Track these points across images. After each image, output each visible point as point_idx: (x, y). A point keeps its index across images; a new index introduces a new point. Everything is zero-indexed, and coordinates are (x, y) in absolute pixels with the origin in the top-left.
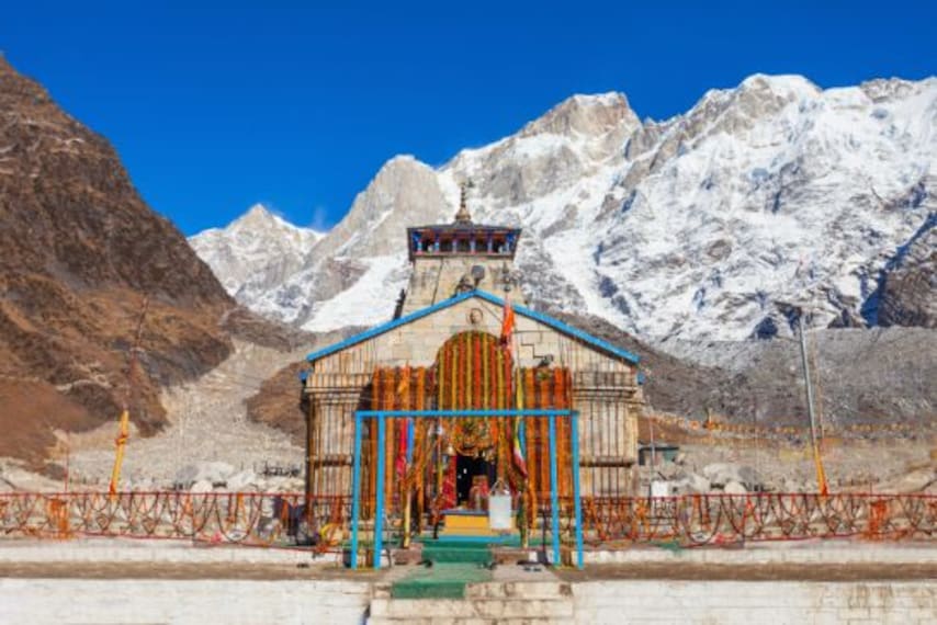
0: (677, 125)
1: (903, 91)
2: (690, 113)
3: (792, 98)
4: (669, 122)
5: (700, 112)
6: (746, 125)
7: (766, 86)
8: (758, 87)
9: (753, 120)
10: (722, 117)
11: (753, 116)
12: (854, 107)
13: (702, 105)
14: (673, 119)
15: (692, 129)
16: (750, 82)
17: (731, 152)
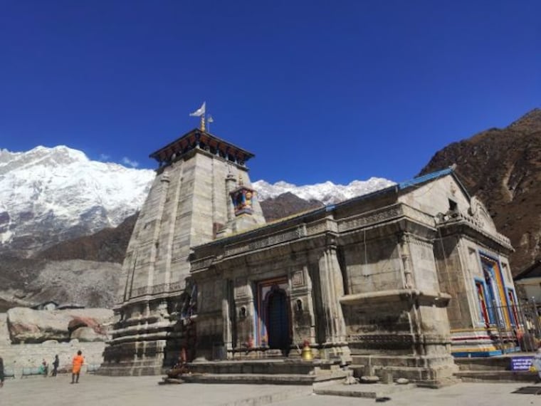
0: (20, 156)
1: (122, 170)
2: (27, 153)
3: (77, 160)
4: (16, 154)
5: (34, 153)
6: (54, 166)
7: (67, 152)
8: (63, 151)
9: (58, 164)
10: (43, 158)
11: (59, 163)
12: (102, 171)
13: (34, 151)
14: (19, 153)
15: (27, 160)
16: (60, 148)
17: (45, 175)
